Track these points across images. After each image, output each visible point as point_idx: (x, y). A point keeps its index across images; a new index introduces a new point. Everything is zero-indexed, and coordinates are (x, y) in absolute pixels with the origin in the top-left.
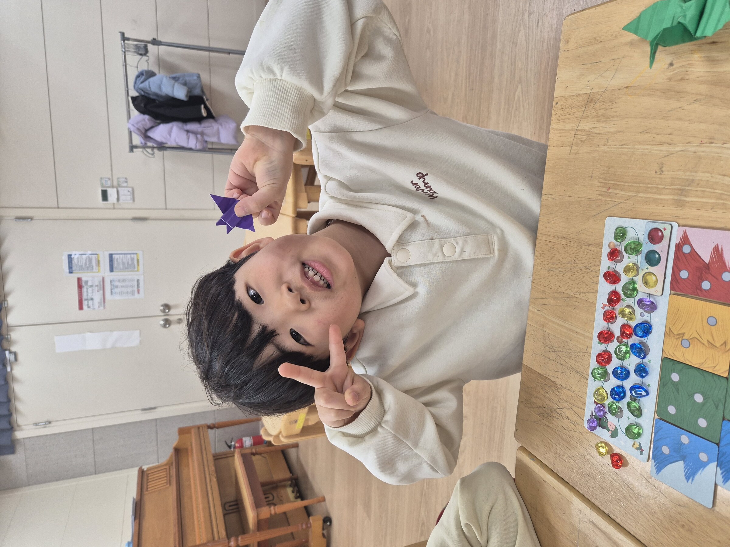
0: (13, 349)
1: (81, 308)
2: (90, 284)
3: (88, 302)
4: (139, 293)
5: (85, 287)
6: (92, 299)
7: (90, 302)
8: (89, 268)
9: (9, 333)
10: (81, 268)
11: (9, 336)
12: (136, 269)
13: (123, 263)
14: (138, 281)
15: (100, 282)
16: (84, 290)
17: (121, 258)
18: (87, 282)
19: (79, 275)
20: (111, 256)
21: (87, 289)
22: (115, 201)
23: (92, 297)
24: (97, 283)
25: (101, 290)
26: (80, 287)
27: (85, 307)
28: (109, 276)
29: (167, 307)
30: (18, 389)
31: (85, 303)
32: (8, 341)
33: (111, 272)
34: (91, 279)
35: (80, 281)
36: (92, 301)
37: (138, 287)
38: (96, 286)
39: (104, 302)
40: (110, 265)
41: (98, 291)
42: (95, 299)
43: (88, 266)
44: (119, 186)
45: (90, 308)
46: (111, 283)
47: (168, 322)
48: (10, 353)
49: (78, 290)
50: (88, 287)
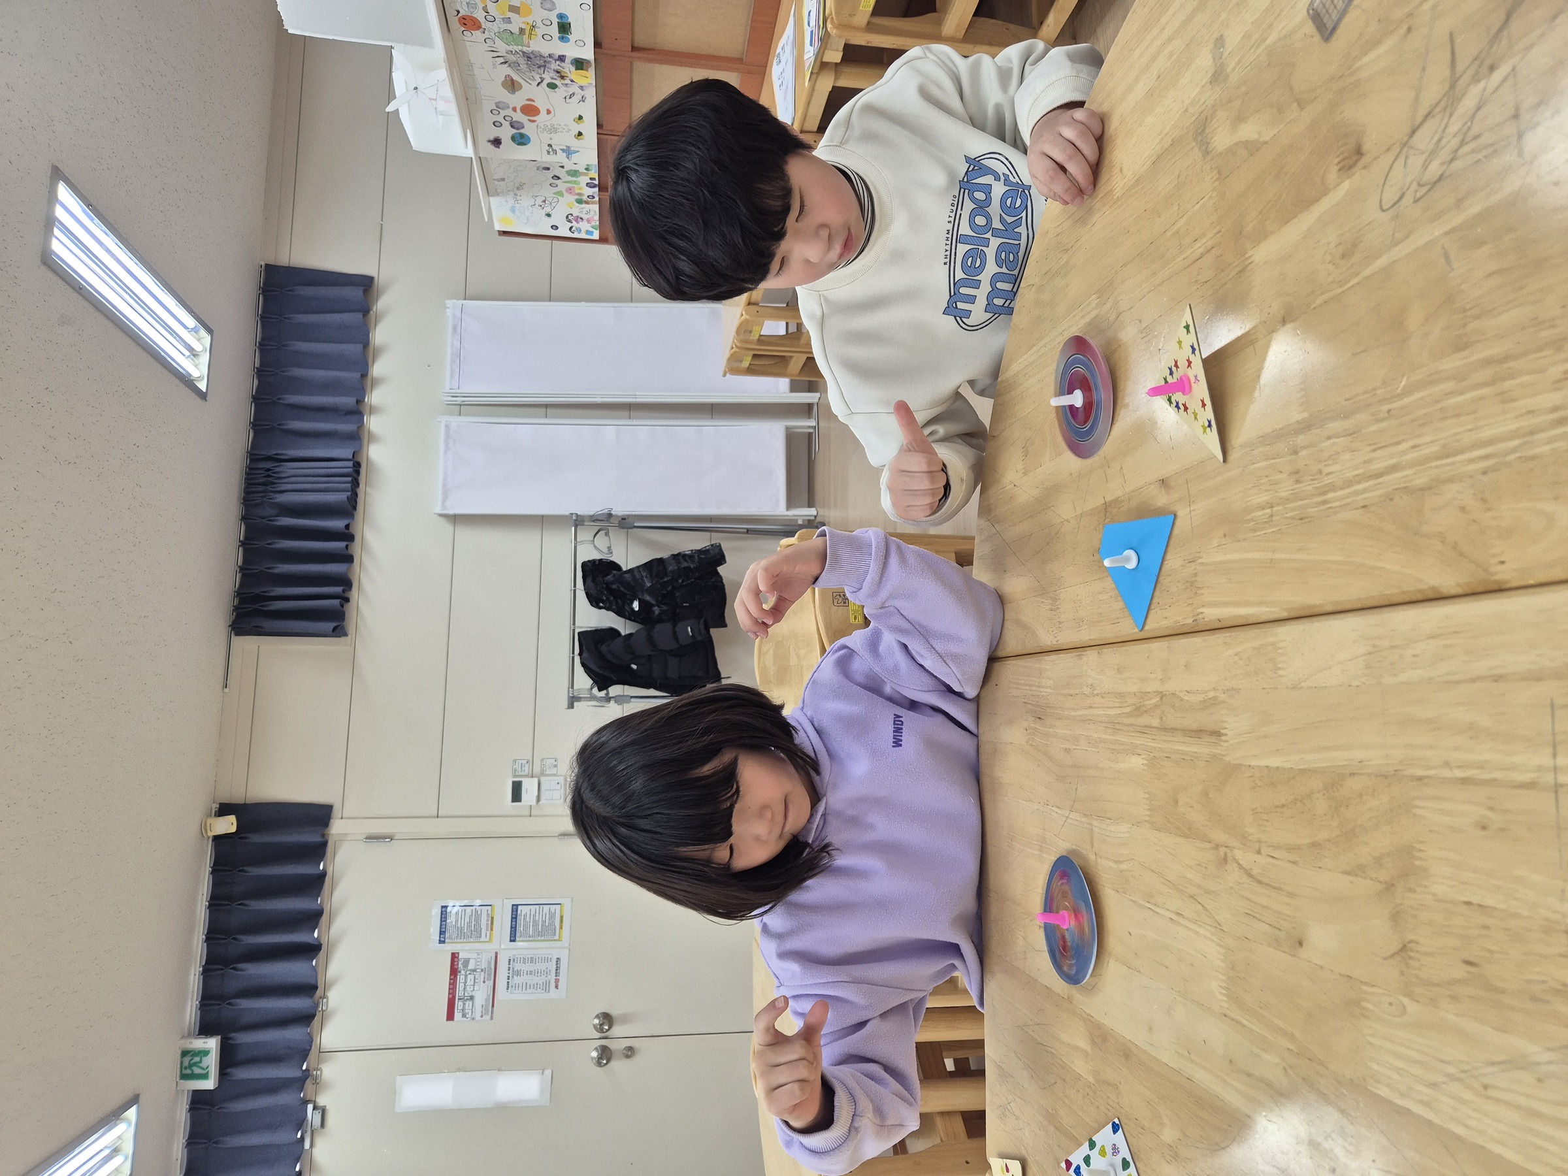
0: (322, 1101)
1: (450, 1016)
2: (471, 966)
3: (464, 1004)
4: (557, 987)
5: (463, 972)
6: (472, 998)
7: (469, 1004)
8: (473, 932)
9: (319, 1066)
10: (461, 934)
11: (319, 1072)
12: (557, 937)
13: (535, 923)
14: (558, 961)
15: (489, 963)
16: (461, 978)
17: (533, 913)
18: (467, 962)
19: (455, 948)
20: (515, 908)
21: (466, 976)
22: (534, 802)
23: (473, 994)
24: (484, 965)
25: (489, 979)
26: (454, 972)
27: (458, 1015)
28: (507, 950)
29: (607, 1019)
31: (459, 1005)
32: (316, 1082)
33: (511, 941)
34: (474, 955)
35: (456, 959)
36: (471, 1003)
37: (557, 974)
38: (482, 970)
39: (493, 1006)
40: (511, 927)
41: (484, 982)
42: (476, 998)
43: (473, 929)
44: (543, 774)
45: (465, 1017)
46: (509, 964)
47: (605, 1054)
48: (315, 1108)
49: (450, 979)
50: (468, 972)
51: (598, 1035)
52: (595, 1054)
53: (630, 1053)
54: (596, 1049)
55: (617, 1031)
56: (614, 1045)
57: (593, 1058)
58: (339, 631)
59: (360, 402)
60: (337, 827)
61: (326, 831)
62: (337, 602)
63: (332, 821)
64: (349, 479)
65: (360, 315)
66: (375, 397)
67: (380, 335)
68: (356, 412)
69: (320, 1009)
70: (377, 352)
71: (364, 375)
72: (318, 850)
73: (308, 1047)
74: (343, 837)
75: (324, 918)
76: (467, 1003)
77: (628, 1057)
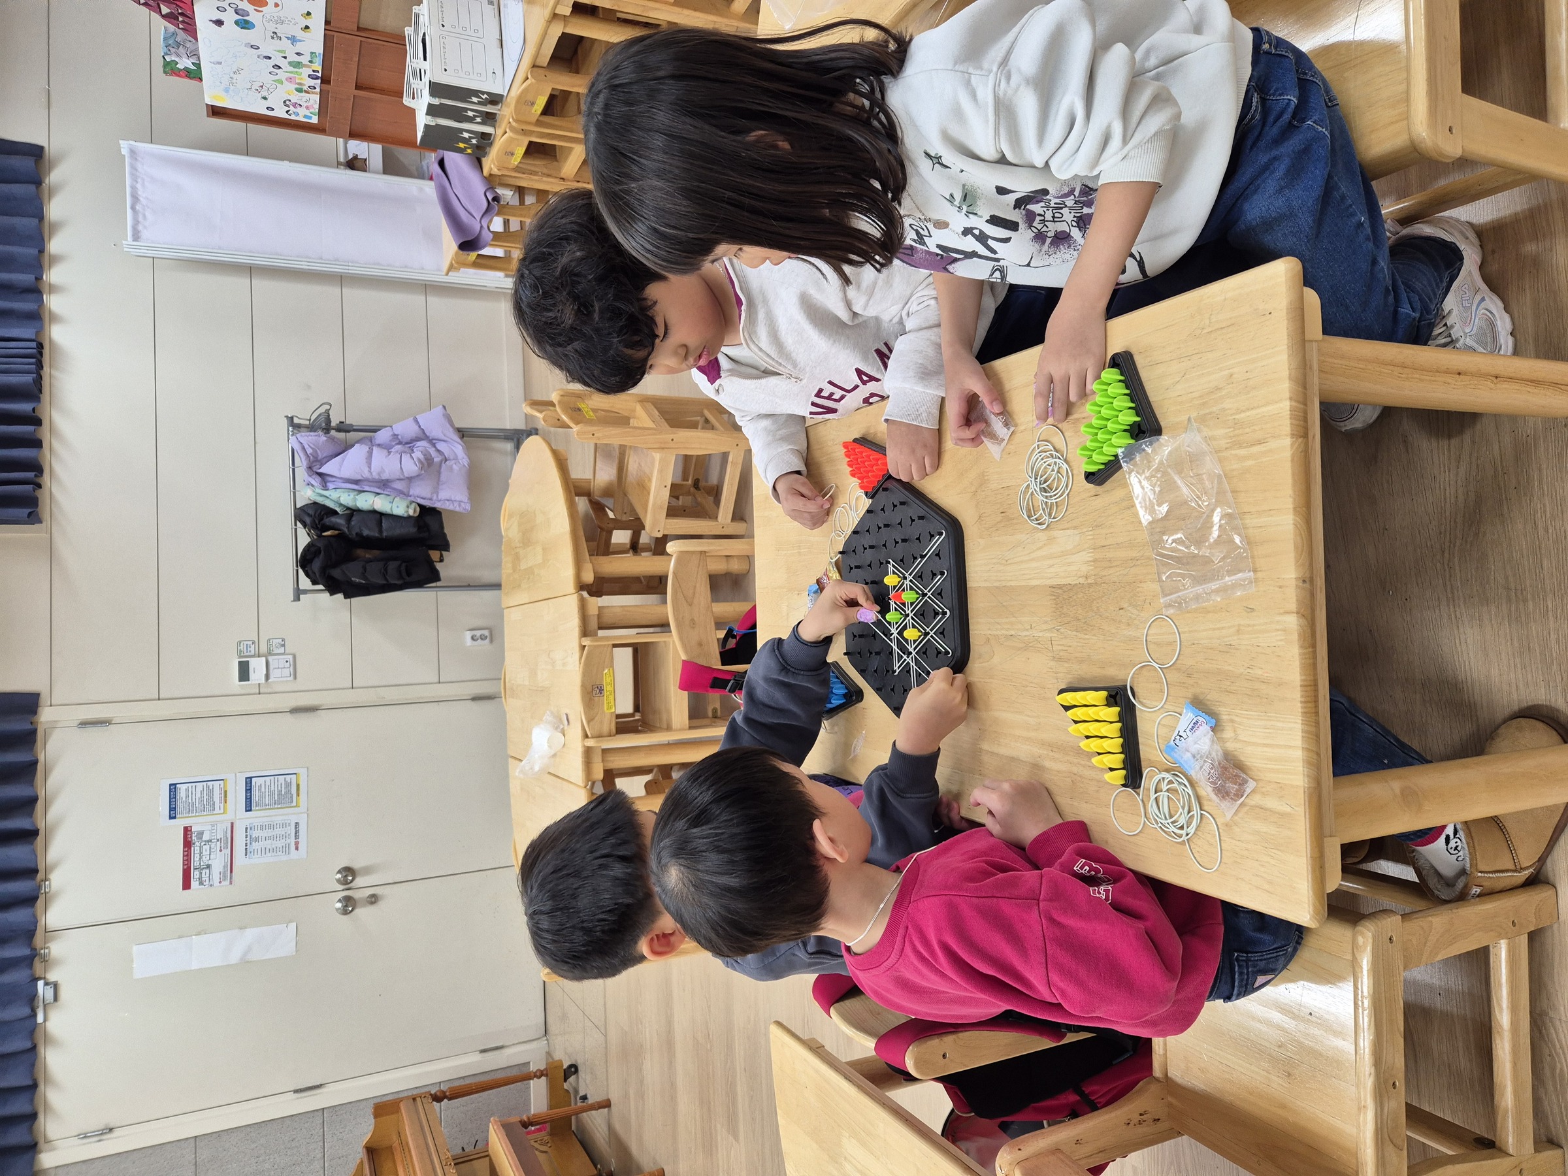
0: (52, 977)
1: (187, 885)
2: (206, 837)
3: (201, 873)
4: (297, 848)
5: (197, 844)
6: (208, 867)
7: (205, 873)
8: (208, 806)
9: (47, 945)
10: (191, 809)
11: (47, 951)
12: (294, 804)
13: (271, 794)
14: (297, 824)
15: (225, 832)
16: (195, 849)
17: (268, 783)
18: (201, 834)
19: (187, 822)
20: (249, 780)
21: (201, 847)
22: (263, 681)
23: (210, 862)
24: (220, 835)
25: (226, 848)
26: (188, 844)
27: (194, 884)
28: (243, 820)
29: (348, 873)
30: (53, 1060)
31: (195, 874)
32: (45, 960)
33: (246, 811)
34: (210, 827)
35: (189, 833)
36: (208, 871)
37: (297, 836)
38: (218, 840)
39: (231, 871)
40: (246, 798)
41: (221, 851)
42: (213, 868)
43: (205, 803)
44: (270, 653)
45: (203, 884)
46: (246, 832)
47: (348, 905)
48: (46, 984)
49: (184, 851)
50: (202, 844)
51: (342, 887)
52: (339, 905)
53: (373, 899)
55: (360, 881)
56: (356, 895)
57: (337, 909)
58: (34, 518)
59: (39, 278)
60: (46, 715)
61: (35, 719)
62: (30, 487)
63: (40, 709)
64: (33, 360)
65: (32, 187)
66: (54, 275)
67: (55, 210)
68: (35, 291)
69: (43, 891)
70: (54, 228)
71: (42, 251)
72: (28, 738)
73: (33, 928)
74: (53, 725)
75: (40, 805)
76: (204, 872)
77: (372, 903)
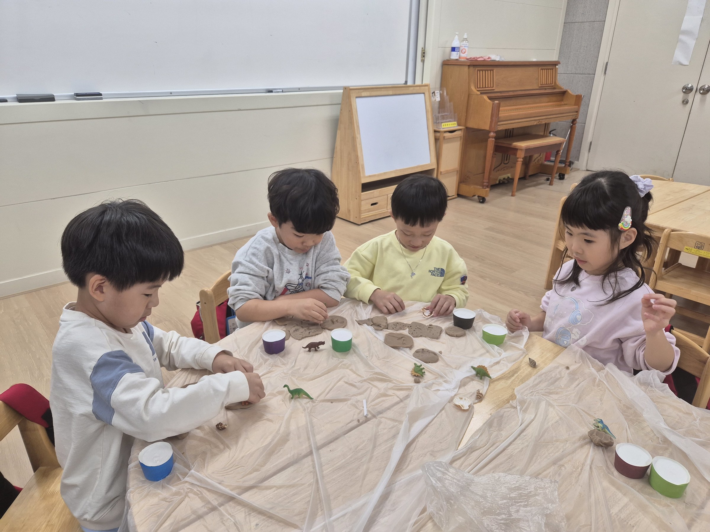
47: (687, 90)
51: (699, 88)
52: (690, 86)
53: (685, 102)
54: (692, 86)
55: (698, 96)
56: (691, 95)
57: (688, 84)
77: (683, 102)
